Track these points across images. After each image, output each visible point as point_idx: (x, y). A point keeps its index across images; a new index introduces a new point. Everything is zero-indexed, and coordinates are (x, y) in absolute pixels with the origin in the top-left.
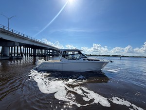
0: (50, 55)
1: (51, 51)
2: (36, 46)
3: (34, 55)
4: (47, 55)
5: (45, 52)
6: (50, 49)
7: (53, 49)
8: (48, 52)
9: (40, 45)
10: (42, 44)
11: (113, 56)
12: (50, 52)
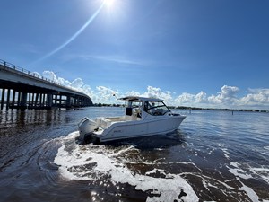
0: (60, 106)
1: (64, 98)
2: (27, 86)
3: (22, 107)
4: (54, 105)
5: (50, 99)
6: (62, 94)
7: (69, 94)
8: (56, 100)
9: (37, 85)
10: (42, 81)
11: (180, 108)
12: (60, 100)
